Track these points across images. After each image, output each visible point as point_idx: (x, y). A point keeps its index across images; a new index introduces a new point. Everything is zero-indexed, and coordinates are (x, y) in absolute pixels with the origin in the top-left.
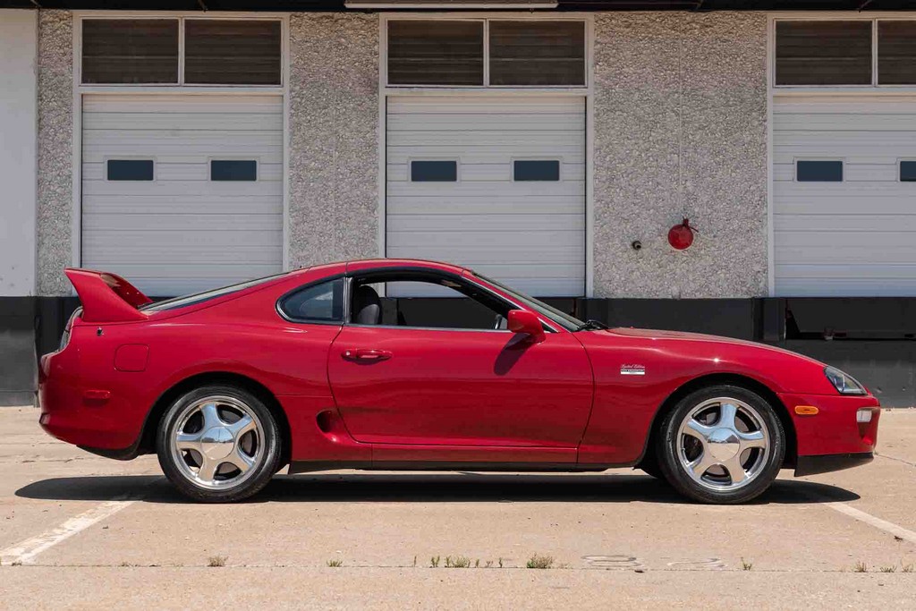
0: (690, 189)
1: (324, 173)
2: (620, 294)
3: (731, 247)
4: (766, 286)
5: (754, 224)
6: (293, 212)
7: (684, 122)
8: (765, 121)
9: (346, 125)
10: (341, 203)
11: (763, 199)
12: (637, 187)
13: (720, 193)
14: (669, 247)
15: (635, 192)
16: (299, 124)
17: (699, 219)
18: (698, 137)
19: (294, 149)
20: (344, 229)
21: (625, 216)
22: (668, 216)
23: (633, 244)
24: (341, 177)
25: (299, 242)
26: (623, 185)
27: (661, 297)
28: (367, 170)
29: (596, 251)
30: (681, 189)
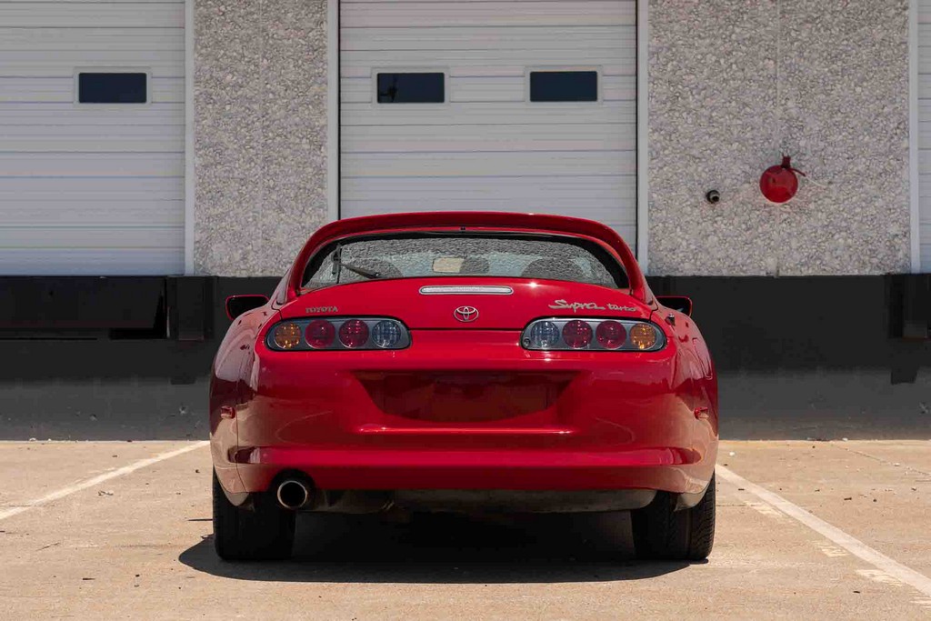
0: (794, 112)
1: (246, 91)
2: (688, 269)
3: (854, 198)
4: (907, 256)
5: (889, 164)
6: (199, 150)
7: (783, 12)
8: (905, 9)
9: (279, 19)
10: (271, 135)
11: (901, 127)
12: (714, 108)
13: (838, 118)
14: (762, 199)
15: (712, 117)
16: (208, 17)
17: (807, 157)
18: (804, 35)
19: (201, 55)
20: (276, 174)
21: (694, 152)
22: (760, 154)
23: (708, 195)
24: (271, 96)
25: (210, 195)
26: (692, 106)
27: (749, 274)
28: (309, 87)
29: (652, 206)
30: (779, 112)
